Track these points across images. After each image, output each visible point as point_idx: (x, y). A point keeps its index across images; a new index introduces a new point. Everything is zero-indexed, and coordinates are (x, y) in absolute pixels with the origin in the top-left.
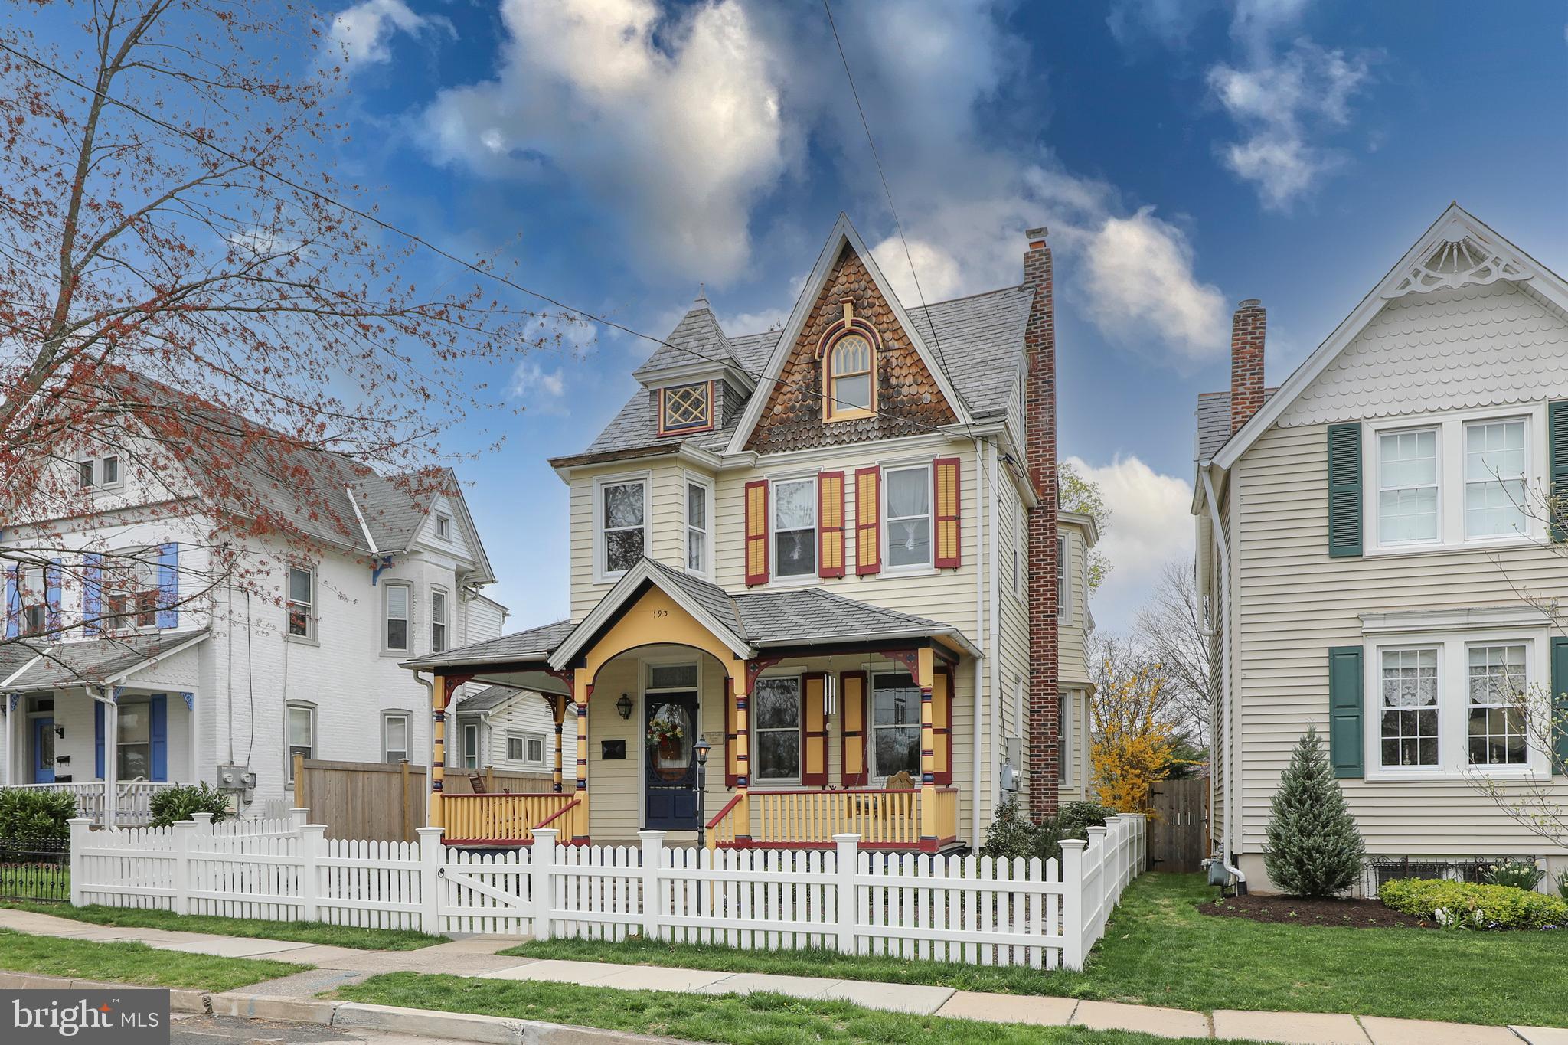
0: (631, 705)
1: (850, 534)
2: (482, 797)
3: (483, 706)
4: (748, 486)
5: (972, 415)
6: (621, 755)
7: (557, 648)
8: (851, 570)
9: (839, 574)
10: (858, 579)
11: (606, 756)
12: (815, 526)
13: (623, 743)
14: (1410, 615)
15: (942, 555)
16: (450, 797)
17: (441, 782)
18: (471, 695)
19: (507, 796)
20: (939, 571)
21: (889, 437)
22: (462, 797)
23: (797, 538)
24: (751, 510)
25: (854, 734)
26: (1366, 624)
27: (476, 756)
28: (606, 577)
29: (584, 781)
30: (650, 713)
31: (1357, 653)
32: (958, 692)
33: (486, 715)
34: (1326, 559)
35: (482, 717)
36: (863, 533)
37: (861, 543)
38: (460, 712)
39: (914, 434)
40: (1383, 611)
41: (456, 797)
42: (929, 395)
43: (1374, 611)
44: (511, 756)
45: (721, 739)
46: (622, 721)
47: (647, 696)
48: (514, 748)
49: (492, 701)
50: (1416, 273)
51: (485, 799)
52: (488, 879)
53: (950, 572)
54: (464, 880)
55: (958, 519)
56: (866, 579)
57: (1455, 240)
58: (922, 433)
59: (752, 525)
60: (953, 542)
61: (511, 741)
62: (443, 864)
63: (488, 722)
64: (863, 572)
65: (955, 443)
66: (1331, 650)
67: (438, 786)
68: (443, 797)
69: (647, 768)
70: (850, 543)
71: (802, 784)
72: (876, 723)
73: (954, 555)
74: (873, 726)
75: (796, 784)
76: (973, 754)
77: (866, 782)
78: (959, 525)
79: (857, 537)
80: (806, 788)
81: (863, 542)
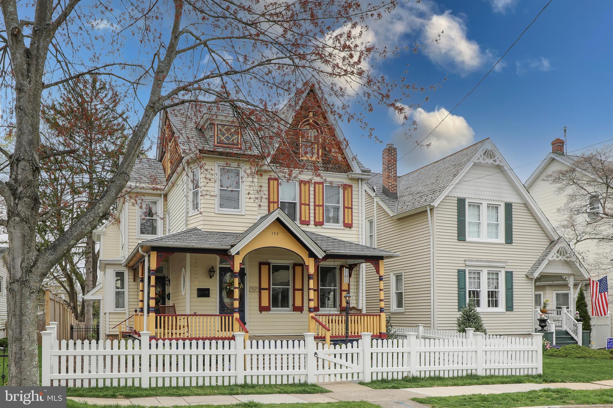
0: (213, 272)
1: (312, 207)
4: (269, 179)
5: (361, 170)
6: (208, 295)
8: (312, 222)
9: (307, 223)
10: (315, 227)
11: (199, 296)
12: (297, 201)
13: (208, 290)
14: (477, 261)
15: (346, 222)
20: (345, 228)
21: (327, 171)
23: (287, 205)
24: (271, 190)
26: (467, 263)
28: (220, 211)
30: (222, 276)
31: (464, 271)
32: (353, 276)
34: (457, 241)
36: (317, 208)
39: (336, 172)
40: (471, 259)
42: (340, 158)
43: (470, 259)
45: (258, 290)
46: (208, 279)
47: (220, 268)
50: (481, 156)
52: (338, 356)
53: (348, 229)
54: (326, 357)
55: (351, 208)
56: (318, 227)
57: (490, 149)
58: (339, 172)
59: (271, 196)
60: (350, 217)
62: (316, 351)
64: (317, 224)
65: (352, 179)
66: (458, 270)
69: (220, 302)
70: (312, 211)
71: (292, 310)
72: (321, 286)
73: (350, 222)
74: (320, 287)
75: (289, 311)
76: (357, 300)
77: (318, 311)
78: (352, 211)
79: (315, 209)
80: (294, 312)
81: (317, 212)
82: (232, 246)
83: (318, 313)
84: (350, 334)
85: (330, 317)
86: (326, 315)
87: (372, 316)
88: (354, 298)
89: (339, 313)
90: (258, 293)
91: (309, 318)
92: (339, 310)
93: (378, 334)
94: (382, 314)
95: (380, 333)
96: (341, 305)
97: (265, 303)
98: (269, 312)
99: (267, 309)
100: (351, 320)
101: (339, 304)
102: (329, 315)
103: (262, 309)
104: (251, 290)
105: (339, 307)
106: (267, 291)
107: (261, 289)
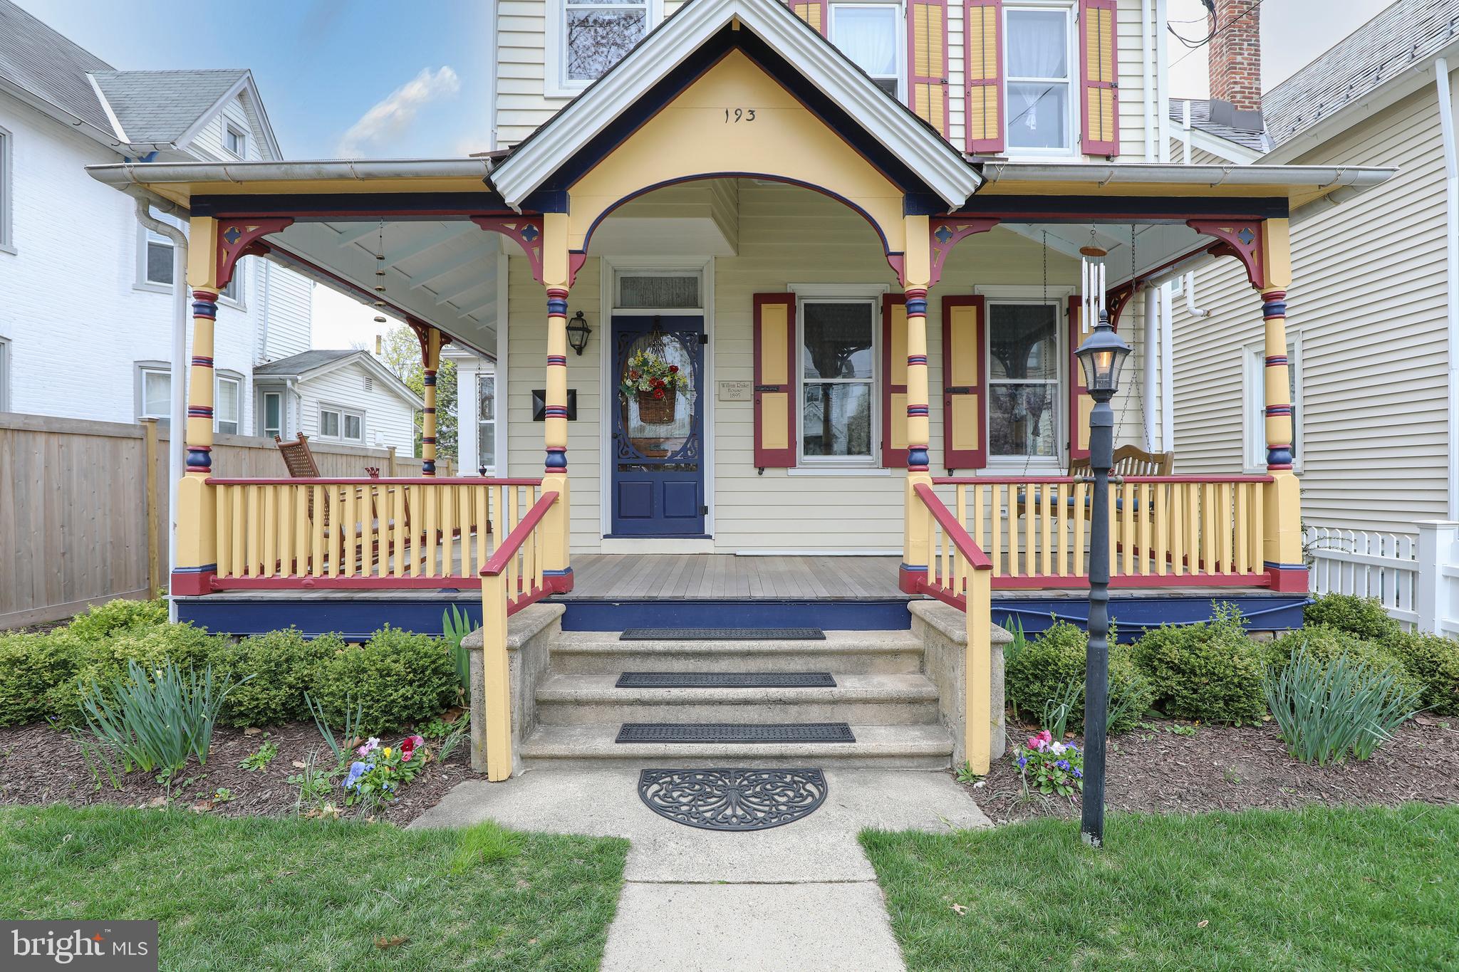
0: (589, 331)
1: (956, 92)
2: (310, 485)
3: (290, 370)
7: (515, 149)
11: (537, 417)
15: (1093, 135)
16: (229, 484)
17: (206, 451)
18: (273, 360)
19: (374, 483)
22: (261, 484)
25: (965, 391)
27: (280, 429)
28: (567, 88)
29: (562, 452)
30: (619, 346)
33: (295, 381)
35: (289, 383)
36: (976, 92)
37: (974, 105)
38: (257, 377)
41: (244, 484)
44: (325, 432)
45: (748, 393)
47: (615, 320)
48: (328, 421)
49: (301, 367)
51: (318, 491)
55: (1114, 88)
60: (1108, 119)
61: (325, 414)
63: (296, 389)
64: (977, 149)
67: (200, 459)
68: (211, 485)
69: (614, 437)
70: (957, 105)
71: (881, 466)
72: (993, 375)
73: (1108, 137)
74: (989, 380)
75: (871, 466)
76: (1142, 424)
77: (982, 464)
78: (1115, 97)
79: (967, 97)
80: (888, 472)
81: (976, 105)
82: (499, 160)
83: (981, 473)
84: (1113, 571)
85: (1031, 487)
86: (1008, 482)
87: (1226, 487)
88: (1129, 418)
89: (1065, 472)
90: (751, 405)
91: (906, 492)
92: (1066, 464)
93: (1259, 571)
94: (1279, 475)
95: (1268, 566)
96: (1071, 445)
97: (775, 438)
98: (791, 472)
99: (784, 459)
100: (1120, 506)
101: (1066, 440)
102: (1022, 482)
103: (765, 460)
104: (725, 394)
105: (1066, 453)
106: (784, 396)
107: (760, 390)
